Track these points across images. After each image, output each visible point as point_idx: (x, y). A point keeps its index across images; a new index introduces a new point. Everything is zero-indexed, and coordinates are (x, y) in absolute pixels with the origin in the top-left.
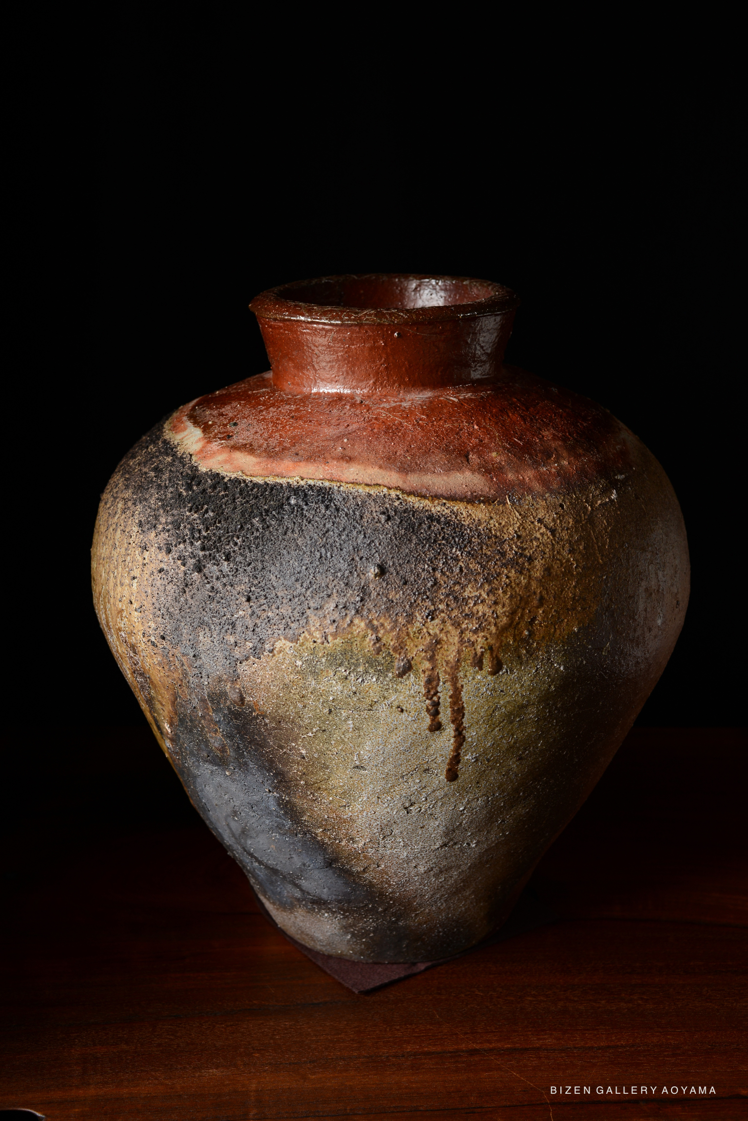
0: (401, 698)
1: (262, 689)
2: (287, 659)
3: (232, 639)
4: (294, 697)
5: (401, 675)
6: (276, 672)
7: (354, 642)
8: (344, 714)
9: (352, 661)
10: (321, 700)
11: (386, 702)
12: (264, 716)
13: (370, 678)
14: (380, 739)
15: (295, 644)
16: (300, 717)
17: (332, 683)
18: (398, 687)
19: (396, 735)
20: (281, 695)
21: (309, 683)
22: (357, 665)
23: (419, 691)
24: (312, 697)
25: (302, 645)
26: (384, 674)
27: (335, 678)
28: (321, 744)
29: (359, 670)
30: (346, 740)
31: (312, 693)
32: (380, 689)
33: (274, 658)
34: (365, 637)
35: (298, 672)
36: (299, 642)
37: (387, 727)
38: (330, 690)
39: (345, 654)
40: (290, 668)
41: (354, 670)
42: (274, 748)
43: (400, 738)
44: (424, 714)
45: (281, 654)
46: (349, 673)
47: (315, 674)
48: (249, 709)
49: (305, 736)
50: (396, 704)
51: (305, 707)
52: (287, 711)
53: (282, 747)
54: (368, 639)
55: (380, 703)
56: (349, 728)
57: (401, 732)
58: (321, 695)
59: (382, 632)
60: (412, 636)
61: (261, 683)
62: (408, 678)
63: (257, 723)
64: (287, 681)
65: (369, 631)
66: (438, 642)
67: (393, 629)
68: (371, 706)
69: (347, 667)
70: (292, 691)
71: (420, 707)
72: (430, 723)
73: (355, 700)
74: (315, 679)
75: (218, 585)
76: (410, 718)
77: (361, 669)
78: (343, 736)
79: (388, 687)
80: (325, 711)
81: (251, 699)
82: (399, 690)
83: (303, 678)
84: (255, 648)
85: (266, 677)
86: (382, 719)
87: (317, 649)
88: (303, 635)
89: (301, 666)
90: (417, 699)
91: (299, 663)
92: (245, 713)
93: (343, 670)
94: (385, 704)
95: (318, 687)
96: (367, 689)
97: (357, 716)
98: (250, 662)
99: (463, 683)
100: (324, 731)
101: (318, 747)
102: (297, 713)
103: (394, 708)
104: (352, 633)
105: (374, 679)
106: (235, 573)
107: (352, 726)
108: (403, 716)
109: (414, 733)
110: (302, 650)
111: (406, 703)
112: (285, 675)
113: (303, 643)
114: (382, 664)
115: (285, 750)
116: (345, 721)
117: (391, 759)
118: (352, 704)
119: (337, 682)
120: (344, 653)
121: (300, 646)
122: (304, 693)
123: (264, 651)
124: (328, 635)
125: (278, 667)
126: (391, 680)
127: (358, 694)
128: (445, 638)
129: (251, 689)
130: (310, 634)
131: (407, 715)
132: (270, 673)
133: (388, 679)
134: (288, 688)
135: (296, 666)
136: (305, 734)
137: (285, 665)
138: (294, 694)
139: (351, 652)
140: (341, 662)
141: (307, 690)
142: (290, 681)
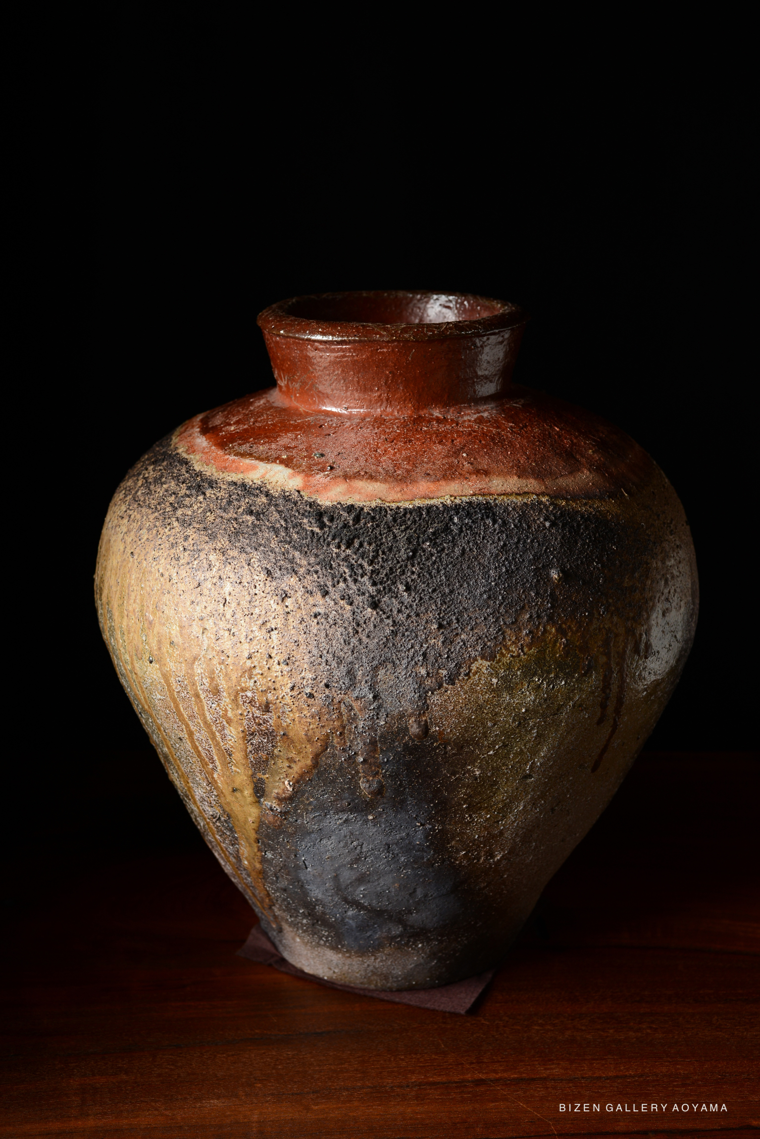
0: (584, 697)
1: (453, 715)
2: (483, 678)
3: (423, 671)
4: (486, 717)
5: (585, 675)
6: (470, 695)
7: (546, 649)
8: (531, 724)
9: (545, 668)
10: (513, 715)
12: (446, 744)
13: (559, 682)
15: (491, 662)
16: (485, 737)
17: (526, 695)
18: (582, 686)
20: (473, 717)
21: (503, 699)
22: (549, 673)
23: (597, 686)
24: (504, 713)
25: (499, 661)
26: (571, 675)
27: (529, 689)
28: (499, 761)
29: (550, 676)
31: (505, 709)
32: (567, 691)
33: (469, 680)
34: (556, 642)
35: (493, 690)
36: (495, 659)
37: (566, 728)
38: (523, 702)
39: (539, 662)
40: (485, 688)
41: (547, 676)
42: (446, 776)
43: (573, 738)
44: (597, 709)
45: (477, 676)
46: (542, 681)
47: (510, 689)
48: (430, 740)
49: (486, 756)
50: (578, 704)
51: (494, 725)
52: (475, 733)
53: (454, 773)
54: (558, 644)
55: (566, 706)
56: (532, 738)
57: (576, 730)
58: (514, 709)
59: (569, 634)
61: (453, 709)
62: (591, 676)
63: (436, 753)
64: (481, 702)
65: (559, 635)
67: (577, 631)
68: (558, 711)
69: (540, 675)
70: (484, 711)
71: (596, 702)
72: (599, 716)
73: (545, 707)
74: (509, 694)
75: (401, 617)
76: (587, 714)
77: (552, 675)
78: (523, 747)
79: (573, 688)
80: (514, 724)
81: (437, 728)
82: (583, 688)
83: (498, 695)
84: (449, 675)
85: (459, 702)
86: (564, 721)
87: (513, 662)
88: (499, 652)
89: (497, 683)
90: (595, 694)
91: (495, 681)
92: (425, 745)
93: (537, 680)
94: (570, 706)
95: (512, 702)
96: (556, 694)
97: (542, 723)
98: (443, 689)
99: (627, 671)
100: (506, 746)
101: (494, 764)
102: (484, 733)
103: (576, 708)
104: (545, 641)
105: (563, 683)
106: (419, 602)
107: (535, 735)
108: (582, 714)
109: (585, 730)
110: (498, 667)
111: (586, 700)
112: (480, 695)
113: (499, 659)
114: (570, 666)
115: (457, 776)
116: (530, 730)
118: (541, 711)
119: (530, 693)
121: (497, 663)
122: (497, 710)
123: (460, 675)
124: (523, 646)
125: (473, 689)
126: (576, 680)
127: (548, 701)
129: (441, 718)
130: (507, 649)
132: (464, 697)
133: (574, 680)
134: (481, 709)
135: (491, 684)
136: (485, 754)
137: (481, 685)
138: (487, 713)
139: (544, 660)
140: (535, 671)
141: (500, 707)
142: (484, 701)
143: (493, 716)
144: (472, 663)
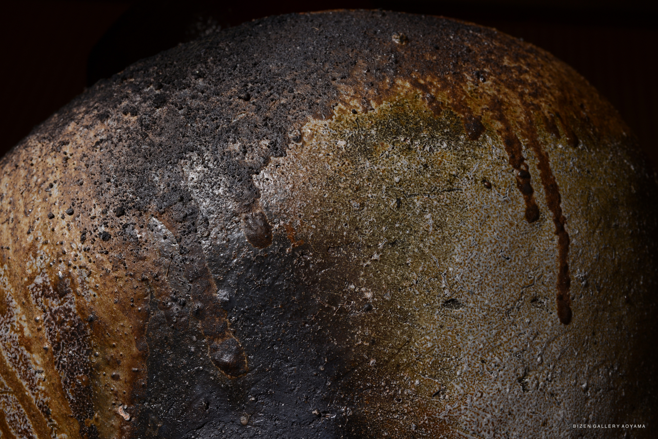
0: (484, 166)
1: (297, 196)
2: (324, 142)
3: (237, 147)
4: (345, 194)
5: (475, 137)
6: (311, 165)
7: (404, 104)
8: (418, 203)
9: (411, 126)
10: (384, 187)
11: (468, 174)
12: (304, 248)
13: (439, 144)
14: (471, 238)
15: (329, 121)
16: (357, 229)
17: (393, 159)
18: (477, 152)
19: (490, 228)
20: (326, 196)
21: (362, 166)
22: (419, 130)
23: (502, 155)
24: (371, 186)
25: (339, 120)
26: (454, 137)
27: (395, 151)
28: (393, 271)
29: (422, 136)
30: (427, 251)
31: (369, 180)
32: (456, 156)
33: (305, 147)
34: (416, 97)
35: (343, 156)
36: (334, 117)
37: (476, 214)
38: (393, 167)
39: (399, 119)
40: (331, 154)
41: (416, 136)
42: (323, 307)
43: (495, 234)
44: (516, 192)
45: (314, 140)
46: (412, 141)
48: (279, 244)
49: (369, 263)
50: (480, 175)
51: (362, 205)
52: (338, 222)
53: (334, 301)
54: (420, 100)
55: (461, 177)
56: (428, 227)
57: (495, 222)
58: (383, 179)
59: (433, 90)
60: (470, 96)
61: (293, 187)
62: (485, 140)
63: (293, 266)
64: (330, 173)
65: (418, 90)
66: (501, 103)
67: (445, 87)
68: (451, 183)
69: (406, 134)
70: (340, 185)
71: (509, 179)
72: (525, 206)
73: (429, 176)
74: (369, 159)
76: (502, 196)
77: (424, 134)
78: (421, 245)
79: (464, 153)
80: (392, 204)
81: (282, 223)
82: (479, 156)
83: (352, 162)
84: (273, 145)
86: (469, 203)
87: (361, 120)
88: (336, 108)
89: (346, 147)
90: (503, 167)
91: (342, 143)
92: (273, 255)
93: (403, 140)
94: (467, 177)
95: (376, 168)
96: (439, 158)
97: (435, 202)
98: (271, 165)
99: (547, 150)
100: (394, 243)
101: (389, 278)
102: (353, 222)
103: (479, 182)
104: (399, 95)
105: (445, 145)
107: (431, 221)
108: (493, 194)
109: (511, 224)
110: (341, 126)
111: (491, 173)
112: (326, 164)
113: (340, 117)
114: (449, 126)
115: (340, 305)
116: (421, 215)
117: (490, 277)
118: (426, 184)
119: (399, 156)
120: (397, 118)
121: (337, 121)
122: (357, 182)
123: (289, 142)
124: (369, 101)
125: (314, 157)
126: (465, 143)
127: (430, 167)
128: (506, 100)
129: (281, 205)
130: (346, 104)
131: (497, 193)
132: (304, 169)
133: (461, 143)
134: (333, 182)
135: (338, 148)
136: (367, 259)
137: (323, 151)
138: (345, 189)
139: (406, 116)
140: (398, 130)
141: (361, 177)
142: (335, 171)
143: (355, 192)
144: (302, 126)
